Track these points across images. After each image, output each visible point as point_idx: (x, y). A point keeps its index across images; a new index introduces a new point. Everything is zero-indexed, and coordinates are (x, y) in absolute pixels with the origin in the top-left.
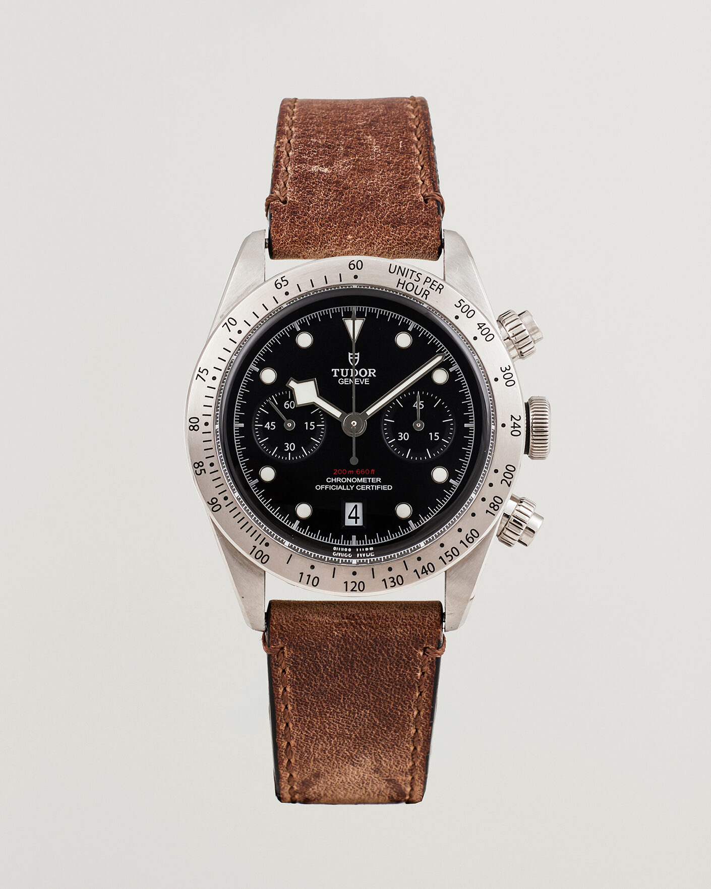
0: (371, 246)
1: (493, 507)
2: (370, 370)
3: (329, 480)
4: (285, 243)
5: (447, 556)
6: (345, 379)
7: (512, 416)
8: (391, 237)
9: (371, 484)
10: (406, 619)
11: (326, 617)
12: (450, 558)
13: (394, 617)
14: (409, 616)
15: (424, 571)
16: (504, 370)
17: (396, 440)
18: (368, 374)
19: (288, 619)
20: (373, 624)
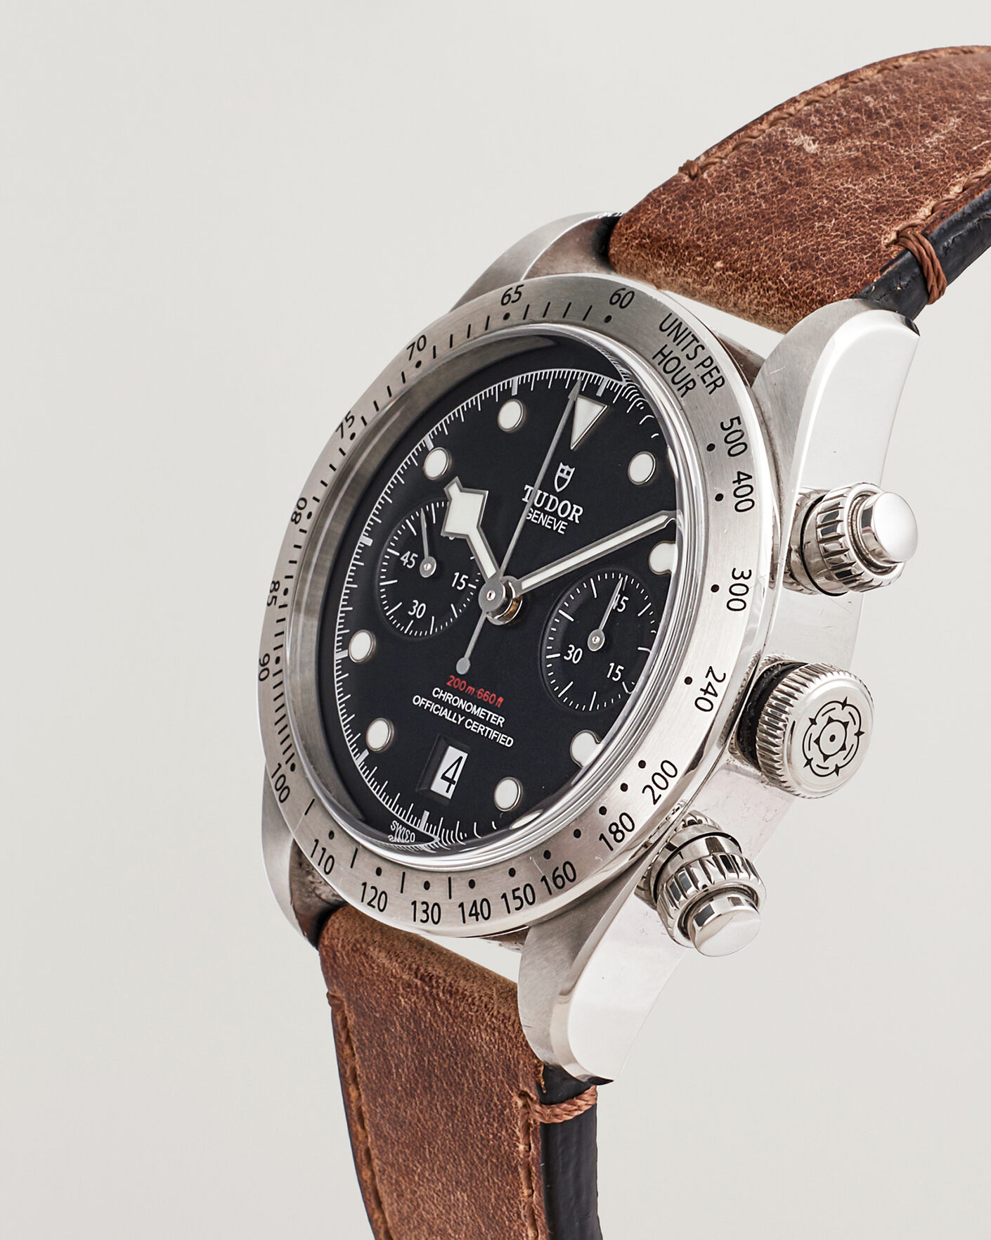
0: (741, 292)
1: (615, 833)
2: (575, 507)
3: (437, 693)
4: (629, 243)
5: (515, 898)
6: (536, 511)
7: (711, 668)
8: (776, 284)
9: (487, 724)
10: (496, 1018)
11: (395, 963)
12: (518, 903)
13: (483, 1006)
14: (504, 1015)
15: (473, 912)
16: (737, 575)
17: (562, 657)
18: (569, 515)
19: (345, 944)
20: (452, 1006)
